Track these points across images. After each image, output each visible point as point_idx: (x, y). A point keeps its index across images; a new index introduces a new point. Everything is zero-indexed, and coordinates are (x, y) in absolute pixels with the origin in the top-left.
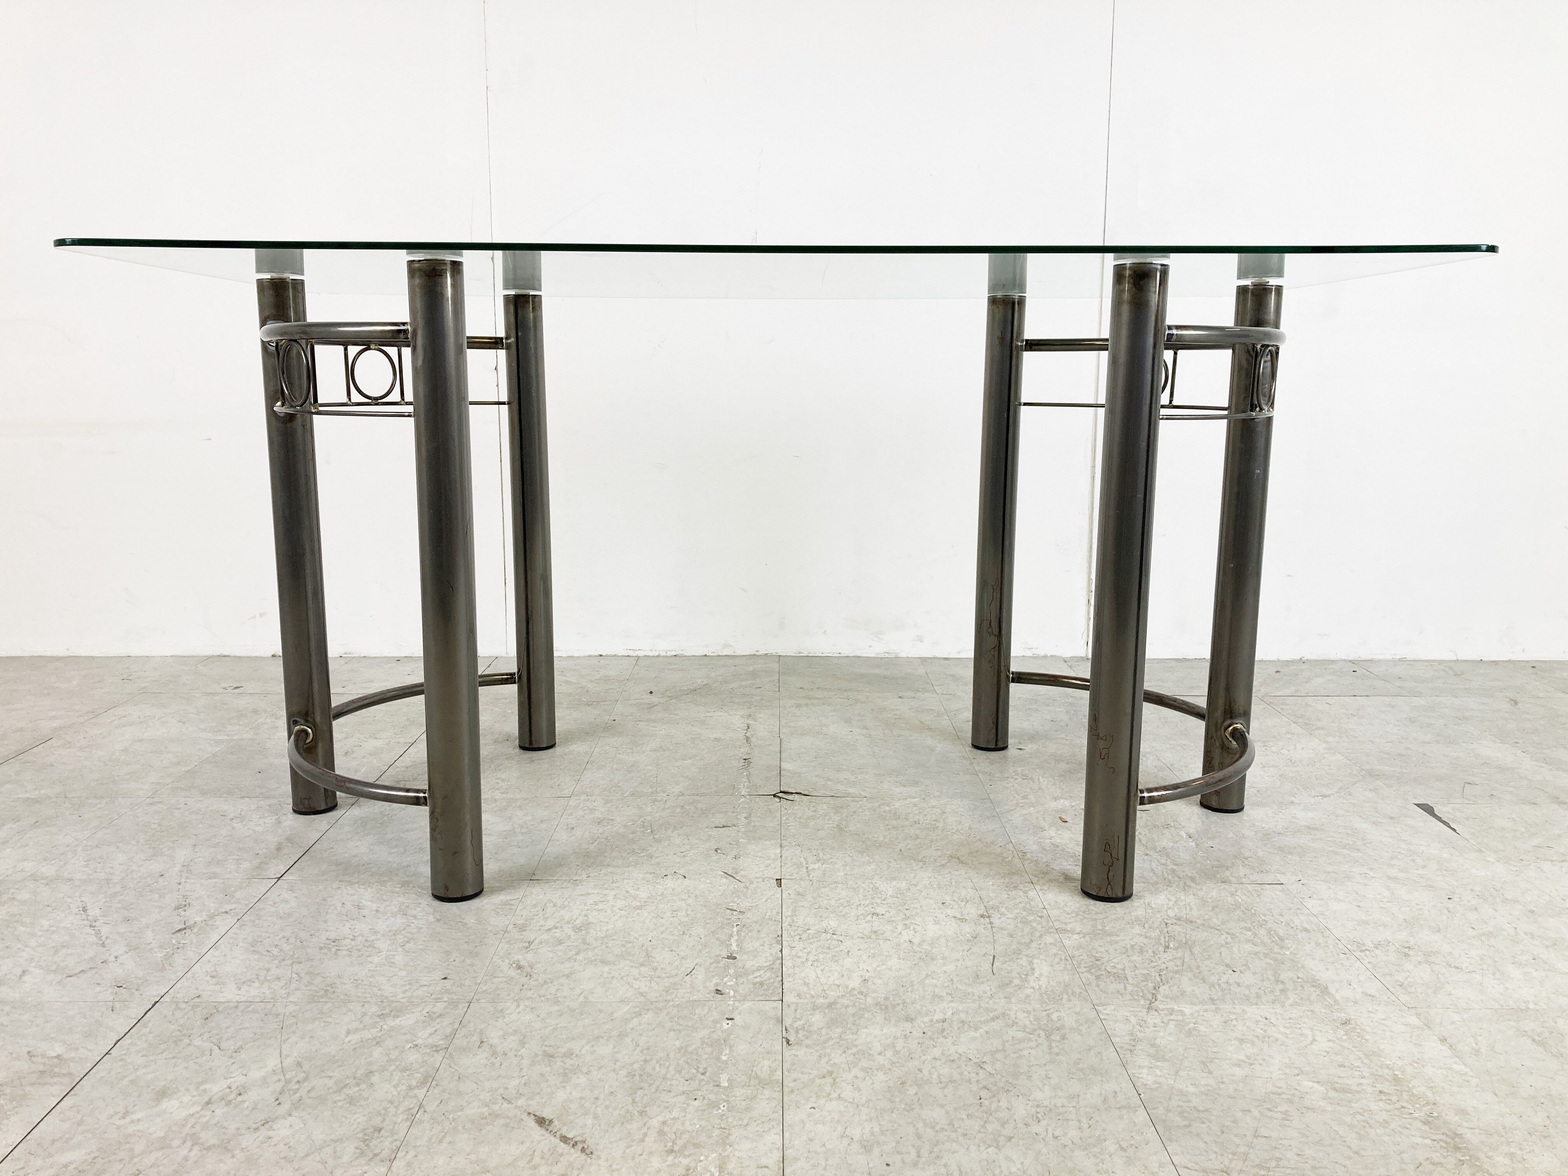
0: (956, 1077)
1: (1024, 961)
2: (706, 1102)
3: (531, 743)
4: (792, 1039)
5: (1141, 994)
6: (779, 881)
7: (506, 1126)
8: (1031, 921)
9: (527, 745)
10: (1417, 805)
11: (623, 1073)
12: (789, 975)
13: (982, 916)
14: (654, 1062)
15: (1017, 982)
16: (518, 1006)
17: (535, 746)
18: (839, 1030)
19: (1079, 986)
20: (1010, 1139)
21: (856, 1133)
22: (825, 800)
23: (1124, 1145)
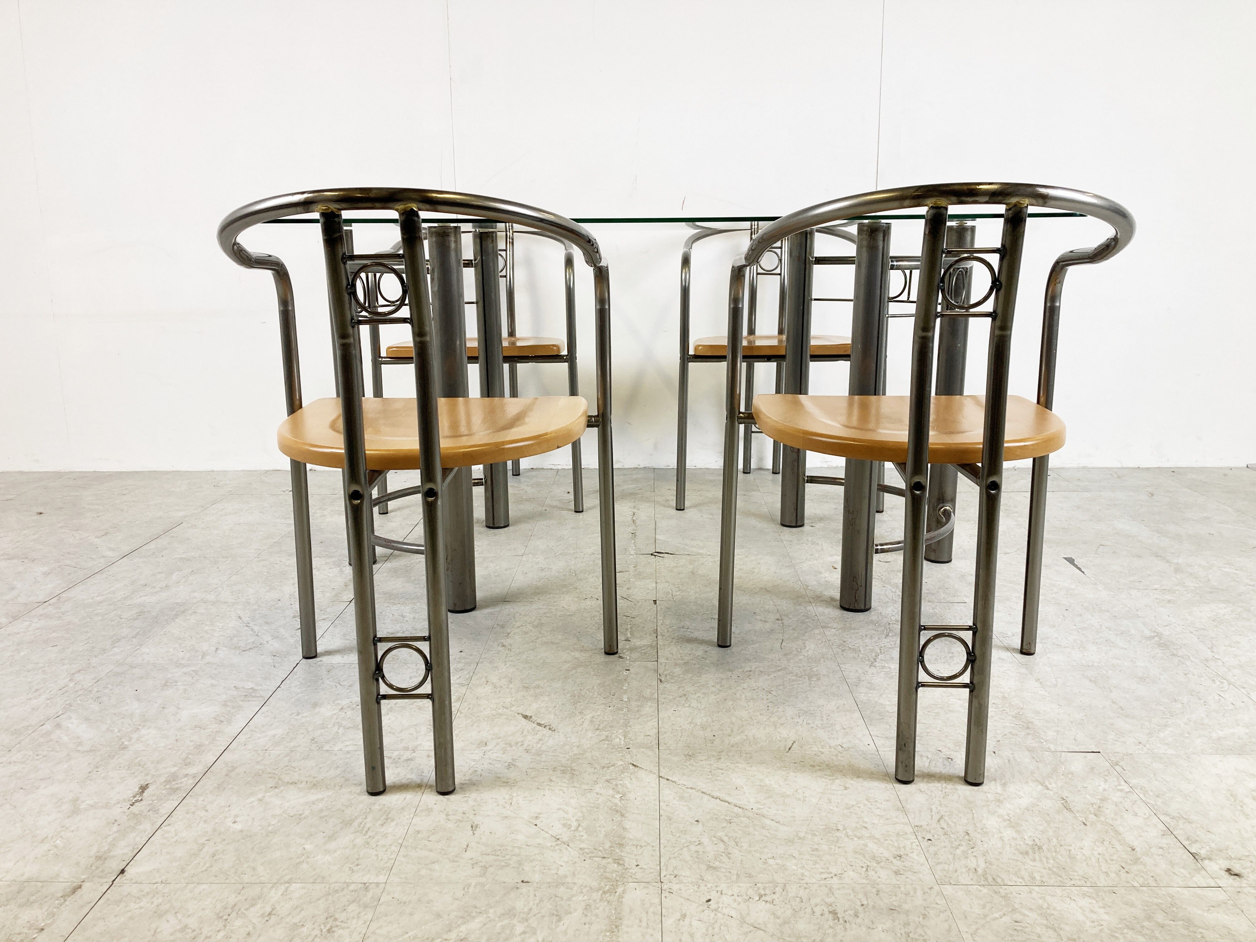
0: (755, 697)
1: (800, 642)
2: (615, 708)
3: (494, 523)
4: (663, 679)
5: (867, 659)
6: (655, 602)
7: (507, 719)
8: (807, 622)
9: (491, 525)
10: (1065, 558)
11: (569, 695)
12: (661, 649)
13: (778, 619)
14: (585, 690)
15: (795, 652)
16: (506, 665)
17: (496, 525)
18: (690, 675)
19: (831, 655)
20: (782, 724)
21: (699, 722)
22: (683, 557)
23: (845, 727)
